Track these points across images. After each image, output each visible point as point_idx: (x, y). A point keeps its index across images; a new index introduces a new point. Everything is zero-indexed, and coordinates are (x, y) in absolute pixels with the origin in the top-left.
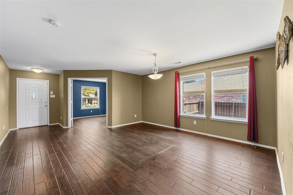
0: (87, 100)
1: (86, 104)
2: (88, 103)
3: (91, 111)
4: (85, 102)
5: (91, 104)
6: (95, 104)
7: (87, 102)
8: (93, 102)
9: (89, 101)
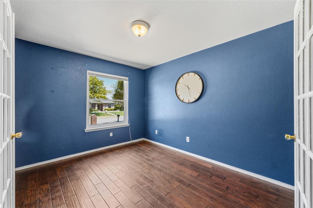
0: (96, 105)
1: (95, 110)
2: (98, 109)
3: (111, 135)
4: (95, 108)
5: (102, 110)
6: (106, 111)
7: (96, 108)
8: (104, 108)
9: (98, 106)
